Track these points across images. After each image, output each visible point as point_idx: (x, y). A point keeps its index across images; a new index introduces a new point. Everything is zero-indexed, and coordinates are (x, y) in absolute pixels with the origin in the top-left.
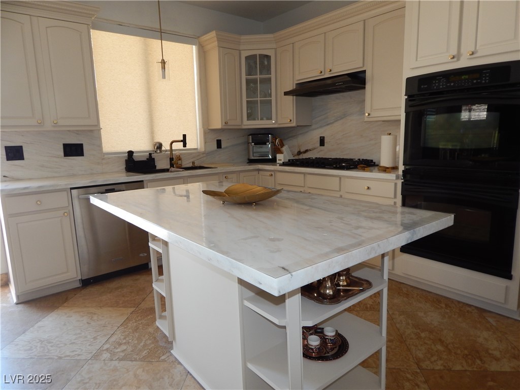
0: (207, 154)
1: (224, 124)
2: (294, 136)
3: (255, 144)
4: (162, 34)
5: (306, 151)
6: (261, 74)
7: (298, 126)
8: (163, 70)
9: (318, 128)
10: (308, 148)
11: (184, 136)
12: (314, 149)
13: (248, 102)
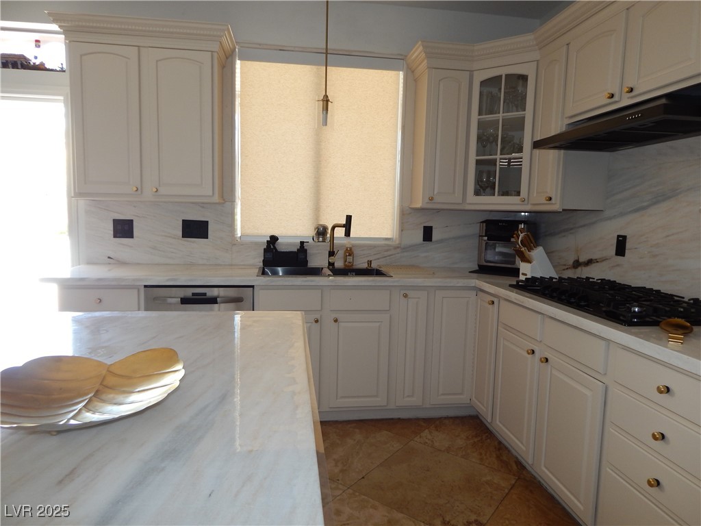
0: (404, 248)
1: (427, 200)
2: (572, 229)
3: (488, 239)
4: (327, 56)
5: (590, 262)
6: (506, 110)
7: (563, 210)
8: (325, 112)
9: (614, 217)
10: (594, 257)
11: (349, 218)
12: (604, 260)
13: (478, 162)
